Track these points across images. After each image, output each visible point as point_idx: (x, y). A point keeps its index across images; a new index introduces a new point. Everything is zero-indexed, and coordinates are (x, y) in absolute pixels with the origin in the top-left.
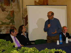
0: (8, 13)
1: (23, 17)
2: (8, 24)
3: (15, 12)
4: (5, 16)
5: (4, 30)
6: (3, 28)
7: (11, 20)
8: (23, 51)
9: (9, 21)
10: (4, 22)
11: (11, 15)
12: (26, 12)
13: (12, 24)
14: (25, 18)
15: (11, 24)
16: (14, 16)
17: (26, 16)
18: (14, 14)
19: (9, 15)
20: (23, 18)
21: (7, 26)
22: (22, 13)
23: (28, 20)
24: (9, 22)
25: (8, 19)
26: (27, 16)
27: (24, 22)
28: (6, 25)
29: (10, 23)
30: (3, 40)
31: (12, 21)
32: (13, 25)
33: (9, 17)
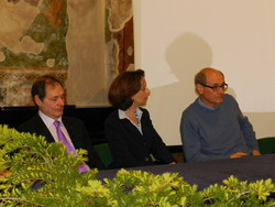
0: (37, 10)
1: (107, 28)
2: (36, 65)
3: (72, 5)
4: (24, 25)
5: (14, 89)
6: (9, 84)
7: (52, 45)
8: (128, 188)
9: (42, 47)
10: (17, 51)
11: (52, 19)
12: (123, 6)
13: (57, 62)
14: (118, 36)
15: (50, 63)
17: (122, 26)
18: (65, 15)
19: (42, 19)
20: (108, 35)
21: (29, 71)
22: (107, 12)
23: (132, 44)
24: (42, 54)
25: (37, 36)
26: (130, 25)
28: (26, 67)
29: (45, 60)
30: (34, 137)
31: (58, 50)
32: (61, 67)
33: (41, 29)
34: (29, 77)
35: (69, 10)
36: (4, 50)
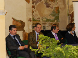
0: (53, 10)
1: (68, 13)
2: (53, 21)
3: (60, 8)
4: (50, 13)
5: (48, 27)
6: (47, 25)
7: (56, 17)
8: (67, 49)
9: (54, 17)
11: (56, 12)
12: (72, 8)
13: (57, 21)
14: (70, 15)
15: (56, 21)
16: (58, 13)
17: (71, 13)
18: (59, 10)
19: (54, 11)
20: (68, 15)
21: (51, 23)
23: (73, 17)
24: (54, 19)
25: (53, 15)
26: (73, 12)
27: (69, 19)
28: (50, 22)
30: (48, 37)
32: (58, 22)
33: (54, 13)
34: (51, 24)
35: (60, 9)
36: (46, 18)
